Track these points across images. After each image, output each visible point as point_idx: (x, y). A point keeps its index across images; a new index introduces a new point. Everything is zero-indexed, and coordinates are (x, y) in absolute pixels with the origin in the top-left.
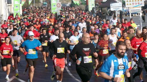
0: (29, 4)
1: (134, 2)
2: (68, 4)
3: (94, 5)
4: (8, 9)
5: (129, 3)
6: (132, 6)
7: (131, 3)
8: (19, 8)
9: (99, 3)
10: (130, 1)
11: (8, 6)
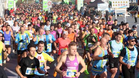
0: (23, 1)
1: (120, 4)
2: (59, 3)
3: (83, 4)
4: (3, 5)
5: (115, 4)
6: (118, 7)
7: (117, 4)
8: (13, 5)
9: (87, 3)
10: (116, 2)
11: (3, 2)
